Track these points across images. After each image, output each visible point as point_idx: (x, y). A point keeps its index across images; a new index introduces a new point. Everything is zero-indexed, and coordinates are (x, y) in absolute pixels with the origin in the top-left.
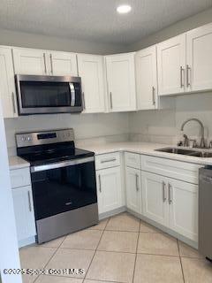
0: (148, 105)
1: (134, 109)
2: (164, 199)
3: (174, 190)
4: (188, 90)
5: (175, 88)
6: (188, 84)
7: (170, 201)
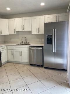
0: (13, 33)
1: (8, 34)
2: (20, 55)
3: (23, 52)
4: (24, 30)
5: (20, 30)
6: (24, 29)
7: (22, 55)
